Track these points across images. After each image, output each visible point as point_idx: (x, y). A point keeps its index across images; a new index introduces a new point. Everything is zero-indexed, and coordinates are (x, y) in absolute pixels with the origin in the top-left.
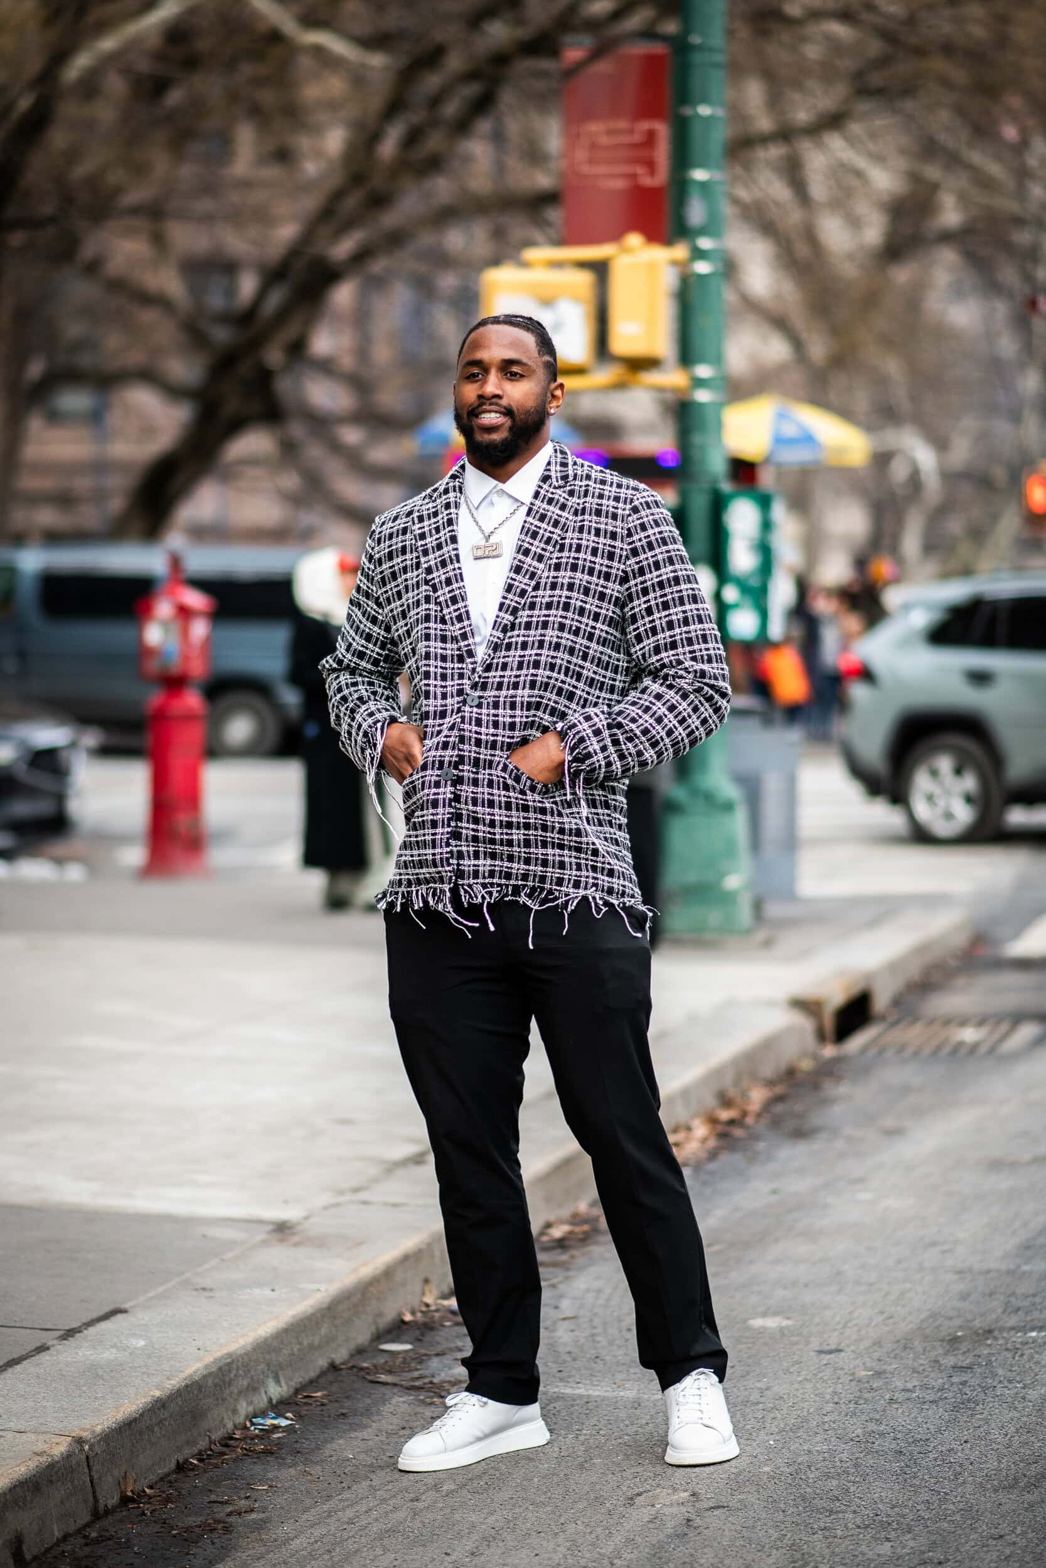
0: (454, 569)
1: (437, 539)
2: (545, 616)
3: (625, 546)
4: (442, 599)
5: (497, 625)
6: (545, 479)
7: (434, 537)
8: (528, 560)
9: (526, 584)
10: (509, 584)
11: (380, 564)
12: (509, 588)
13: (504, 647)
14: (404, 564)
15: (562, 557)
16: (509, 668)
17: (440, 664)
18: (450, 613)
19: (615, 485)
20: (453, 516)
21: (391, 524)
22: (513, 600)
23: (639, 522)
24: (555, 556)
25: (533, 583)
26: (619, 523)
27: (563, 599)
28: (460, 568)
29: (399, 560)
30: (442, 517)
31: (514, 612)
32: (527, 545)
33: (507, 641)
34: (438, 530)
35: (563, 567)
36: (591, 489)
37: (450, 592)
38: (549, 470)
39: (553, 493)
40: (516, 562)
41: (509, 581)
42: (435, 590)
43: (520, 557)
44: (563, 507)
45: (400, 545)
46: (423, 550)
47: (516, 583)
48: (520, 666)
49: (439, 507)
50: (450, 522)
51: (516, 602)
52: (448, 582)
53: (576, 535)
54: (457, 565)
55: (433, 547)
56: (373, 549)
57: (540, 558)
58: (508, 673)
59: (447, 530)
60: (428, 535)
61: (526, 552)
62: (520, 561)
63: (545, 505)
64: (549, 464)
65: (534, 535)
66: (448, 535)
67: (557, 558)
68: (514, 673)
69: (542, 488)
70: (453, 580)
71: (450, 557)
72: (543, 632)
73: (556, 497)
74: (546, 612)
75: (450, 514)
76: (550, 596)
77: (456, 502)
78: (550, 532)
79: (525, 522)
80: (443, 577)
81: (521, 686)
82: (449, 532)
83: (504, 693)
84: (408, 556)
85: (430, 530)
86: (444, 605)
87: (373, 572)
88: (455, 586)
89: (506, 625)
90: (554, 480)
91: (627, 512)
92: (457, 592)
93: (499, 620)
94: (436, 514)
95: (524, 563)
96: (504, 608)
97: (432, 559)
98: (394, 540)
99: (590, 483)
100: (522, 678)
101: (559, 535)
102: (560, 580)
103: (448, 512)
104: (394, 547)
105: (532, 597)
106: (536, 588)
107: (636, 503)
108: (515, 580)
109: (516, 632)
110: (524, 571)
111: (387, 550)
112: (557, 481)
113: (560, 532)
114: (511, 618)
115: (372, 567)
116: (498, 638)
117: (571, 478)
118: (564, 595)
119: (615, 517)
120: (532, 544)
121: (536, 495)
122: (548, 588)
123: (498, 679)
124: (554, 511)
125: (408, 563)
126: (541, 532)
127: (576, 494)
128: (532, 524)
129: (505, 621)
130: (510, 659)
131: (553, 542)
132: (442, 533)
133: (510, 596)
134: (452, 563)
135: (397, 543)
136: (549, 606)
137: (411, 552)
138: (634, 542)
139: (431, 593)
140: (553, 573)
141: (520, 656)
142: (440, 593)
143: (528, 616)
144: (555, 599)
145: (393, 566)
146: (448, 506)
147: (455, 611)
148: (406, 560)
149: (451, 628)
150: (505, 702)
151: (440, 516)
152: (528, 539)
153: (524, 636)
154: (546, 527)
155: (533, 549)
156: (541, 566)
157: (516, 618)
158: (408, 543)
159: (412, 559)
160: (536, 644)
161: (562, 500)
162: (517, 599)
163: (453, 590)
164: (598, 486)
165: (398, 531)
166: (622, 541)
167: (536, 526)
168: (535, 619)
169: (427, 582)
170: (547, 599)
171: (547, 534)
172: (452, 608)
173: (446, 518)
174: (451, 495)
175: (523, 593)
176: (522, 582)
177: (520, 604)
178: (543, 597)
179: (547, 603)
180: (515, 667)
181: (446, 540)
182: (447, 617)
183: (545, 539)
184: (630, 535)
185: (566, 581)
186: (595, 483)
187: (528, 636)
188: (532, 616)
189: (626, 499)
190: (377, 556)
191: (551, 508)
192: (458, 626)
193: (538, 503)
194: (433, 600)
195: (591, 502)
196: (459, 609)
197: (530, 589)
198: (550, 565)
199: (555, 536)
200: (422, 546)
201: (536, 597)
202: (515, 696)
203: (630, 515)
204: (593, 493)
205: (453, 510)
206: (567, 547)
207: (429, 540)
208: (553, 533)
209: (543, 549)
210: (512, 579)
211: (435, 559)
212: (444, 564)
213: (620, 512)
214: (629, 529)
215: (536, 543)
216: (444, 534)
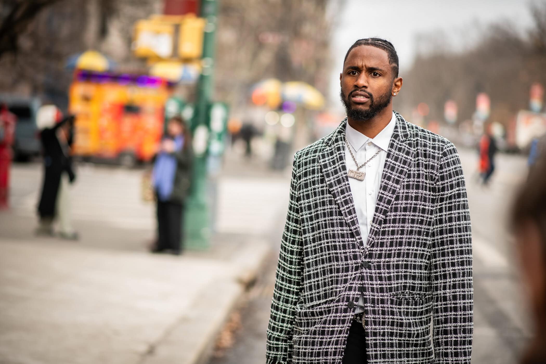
0: (345, 185)
1: (334, 168)
2: (403, 215)
3: (438, 174)
4: (339, 202)
5: (375, 220)
6: (396, 136)
7: (332, 167)
8: (391, 183)
9: (390, 197)
10: (380, 196)
11: (300, 179)
12: (380, 199)
13: (381, 233)
14: (313, 180)
15: (410, 181)
16: (385, 245)
17: (341, 239)
18: (344, 210)
19: (431, 140)
20: (343, 155)
21: (305, 157)
22: (383, 205)
23: (446, 161)
24: (406, 180)
25: (395, 196)
26: (436, 161)
27: (413, 206)
28: (348, 184)
29: (311, 177)
30: (336, 155)
31: (385, 213)
32: (389, 174)
33: (382, 229)
34: (334, 163)
35: (411, 187)
36: (419, 141)
37: (343, 198)
38: (397, 131)
39: (400, 145)
40: (383, 184)
41: (380, 194)
42: (335, 196)
43: (386, 181)
44: (408, 153)
45: (311, 169)
46: (326, 174)
47: (385, 196)
48: (391, 245)
49: (333, 149)
50: (341, 158)
51: (386, 207)
52: (342, 192)
53: (416, 169)
54: (346, 183)
55: (332, 172)
56: (296, 171)
57: (397, 182)
58: (384, 248)
59: (340, 162)
60: (328, 165)
61: (389, 178)
62: (386, 183)
63: (397, 152)
64: (396, 127)
65: (393, 168)
66: (341, 165)
67: (407, 182)
68: (388, 248)
69: (395, 142)
70: (345, 191)
71: (343, 178)
72: (403, 225)
73: (403, 147)
74: (404, 213)
75: (341, 153)
76: (405, 204)
77: (343, 146)
78: (402, 167)
79: (387, 161)
80: (339, 189)
81: (392, 256)
82: (341, 164)
83: (383, 260)
84: (316, 175)
85: (329, 162)
86: (340, 205)
87: (296, 183)
88: (346, 194)
89: (381, 221)
90: (401, 137)
91: (441, 156)
92: (347, 198)
93: (376, 217)
94: (332, 154)
95: (388, 185)
96: (379, 211)
97: (332, 179)
98: (308, 166)
99: (419, 138)
100: (393, 252)
101: (407, 169)
102: (410, 194)
103: (339, 152)
104: (308, 170)
105: (395, 204)
106: (397, 198)
107: (445, 150)
108: (384, 194)
109: (388, 225)
110: (388, 189)
111: (304, 171)
112: (402, 138)
113: (407, 167)
114: (384, 217)
115: (296, 181)
116: (377, 228)
117: (409, 136)
118: (413, 203)
119: (434, 157)
120: (392, 174)
121: (392, 146)
122: (404, 199)
123: (378, 252)
124: (402, 155)
125: (316, 179)
126: (397, 167)
127: (413, 146)
128: (391, 162)
129: (380, 218)
130: (385, 241)
131: (404, 173)
132: (337, 164)
133: (382, 203)
134: (344, 181)
135: (310, 167)
136: (405, 209)
137: (318, 173)
138: (443, 172)
139: (332, 199)
140: (406, 191)
141: (391, 239)
142: (338, 198)
143: (394, 215)
144: (408, 206)
145: (307, 180)
146: (339, 149)
147: (347, 208)
148: (314, 177)
149: (345, 218)
150: (384, 265)
151: (335, 155)
152: (389, 171)
153: (392, 227)
154: (399, 164)
155: (393, 176)
156: (398, 186)
157: (386, 216)
158: (316, 168)
159: (318, 177)
160: (400, 232)
161: (407, 149)
162: (386, 205)
163: (345, 197)
164: (423, 140)
165: (310, 161)
166: (437, 171)
167: (393, 164)
168: (398, 217)
169: (330, 192)
170: (403, 206)
171: (400, 168)
172: (345, 207)
173: (338, 156)
174: (340, 142)
175: (389, 202)
176: (388, 195)
177: (388, 208)
178: (402, 204)
179: (404, 207)
180: (388, 244)
181: (340, 168)
182: (343, 212)
183: (399, 171)
184: (441, 168)
185: (414, 195)
186: (421, 138)
187: (395, 227)
188: (396, 215)
189: (439, 147)
190: (298, 175)
191: (401, 154)
192: (349, 217)
193: (393, 150)
194: (333, 202)
195: (421, 149)
196: (349, 207)
197: (393, 200)
198: (404, 185)
199: (405, 170)
200: (325, 171)
201: (398, 204)
202: (390, 262)
203: (442, 157)
204: (421, 144)
205: (342, 151)
206: (412, 176)
207: (329, 168)
208: (404, 168)
209: (398, 177)
210: (382, 193)
211: (334, 179)
212: (339, 182)
213: (436, 155)
214: (441, 165)
215: (394, 173)
216: (338, 165)
